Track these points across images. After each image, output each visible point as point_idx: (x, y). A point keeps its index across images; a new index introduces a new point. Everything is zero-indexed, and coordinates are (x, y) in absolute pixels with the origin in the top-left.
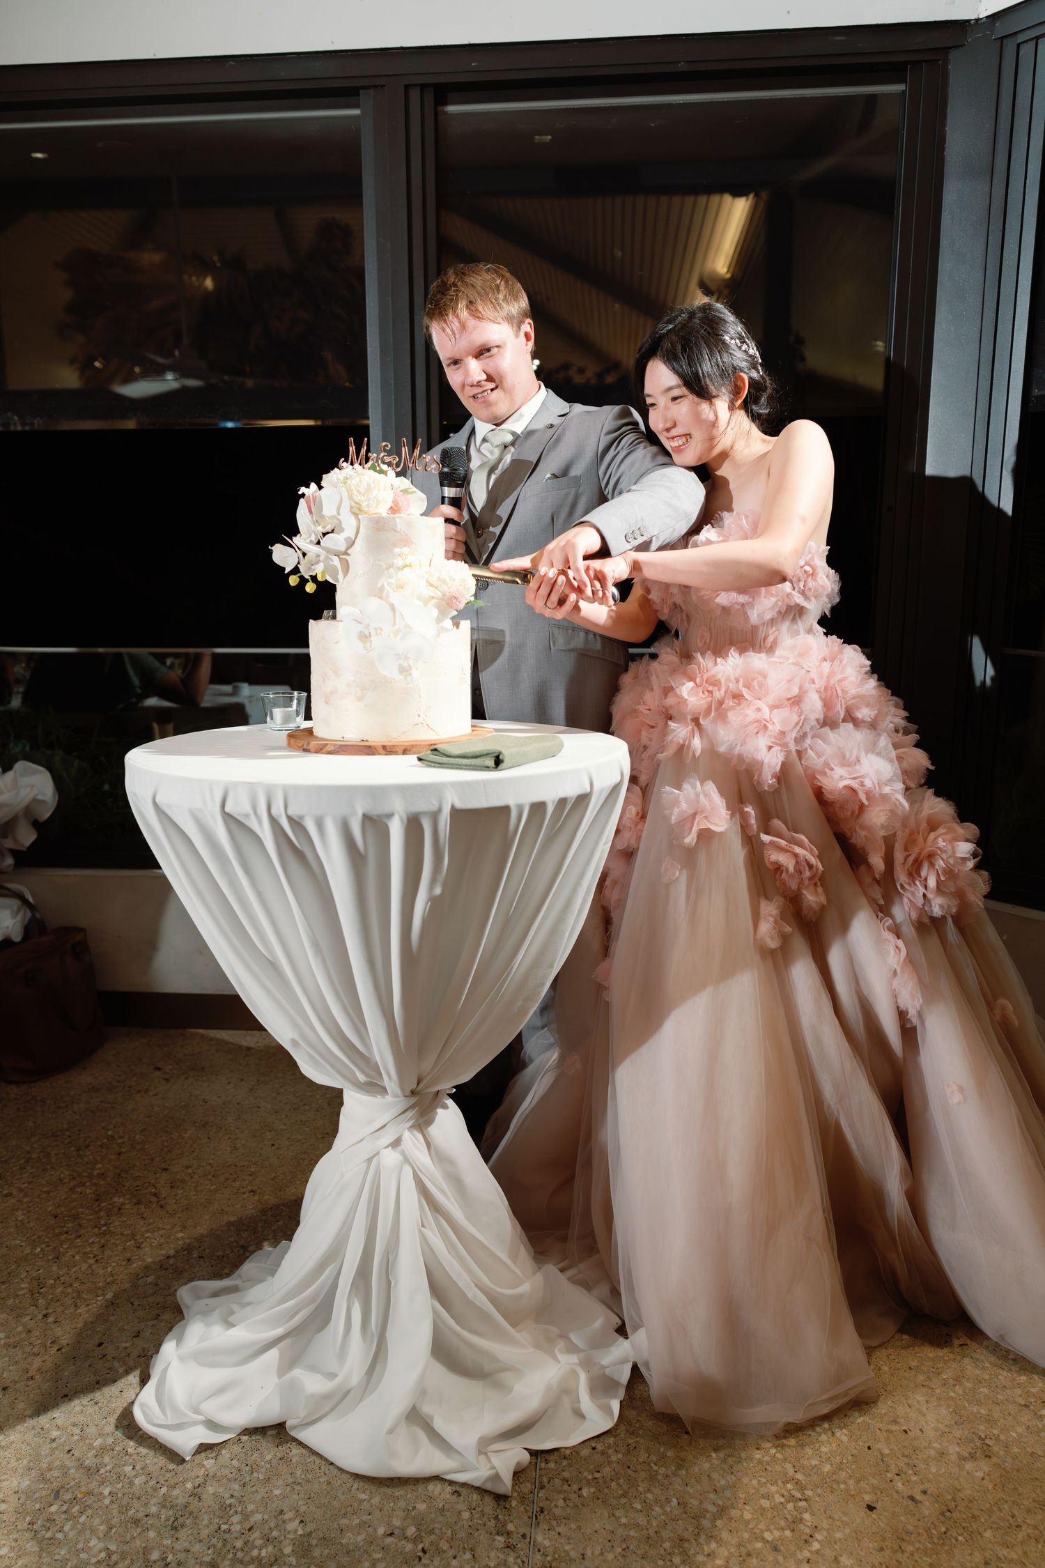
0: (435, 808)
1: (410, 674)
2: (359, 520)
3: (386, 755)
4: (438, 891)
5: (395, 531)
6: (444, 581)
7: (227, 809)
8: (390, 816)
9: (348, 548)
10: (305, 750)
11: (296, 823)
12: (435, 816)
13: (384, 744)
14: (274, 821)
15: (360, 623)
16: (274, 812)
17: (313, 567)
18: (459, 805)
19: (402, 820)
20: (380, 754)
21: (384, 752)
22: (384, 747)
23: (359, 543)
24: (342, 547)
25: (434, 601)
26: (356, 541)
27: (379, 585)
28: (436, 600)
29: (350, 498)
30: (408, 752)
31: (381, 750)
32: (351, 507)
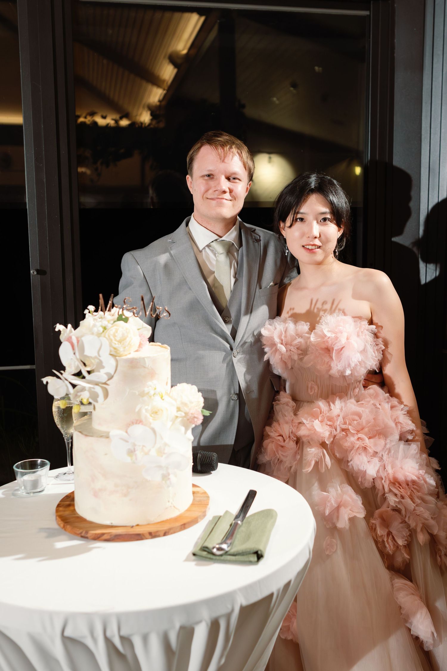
0: (229, 610)
1: (169, 479)
2: (117, 361)
3: (152, 538)
4: (223, 661)
5: (144, 367)
6: (186, 404)
7: (67, 634)
8: (198, 623)
9: (109, 380)
11: (126, 640)
12: (228, 616)
13: (151, 531)
14: (108, 641)
15: (127, 441)
16: (108, 634)
17: (79, 394)
18: (245, 603)
19: (207, 624)
20: (147, 539)
21: (150, 537)
22: (150, 534)
23: (115, 378)
24: (104, 378)
25: (179, 419)
26: (115, 375)
27: (137, 410)
28: (180, 419)
29: (111, 345)
30: (167, 534)
31: (148, 536)
32: (111, 351)
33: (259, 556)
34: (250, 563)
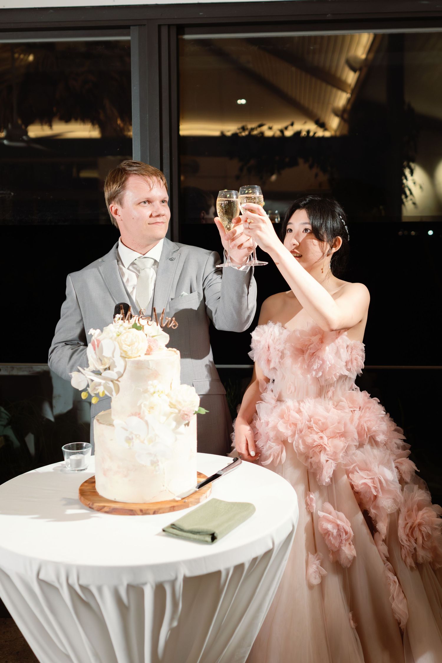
0: (173, 577)
1: (158, 465)
2: (126, 362)
3: (142, 515)
4: (175, 624)
5: (149, 369)
6: (180, 403)
7: (42, 576)
8: (145, 584)
9: (119, 377)
10: (90, 508)
11: (85, 588)
12: (173, 583)
13: (142, 509)
14: (70, 587)
15: (127, 430)
16: (70, 581)
17: (97, 388)
18: (189, 574)
19: (152, 587)
20: (138, 515)
21: (141, 513)
22: (141, 511)
23: (125, 376)
24: (115, 377)
25: (173, 415)
26: (124, 374)
27: (138, 405)
28: (174, 415)
29: (121, 348)
30: (156, 513)
31: (139, 512)
32: (121, 353)
33: (214, 538)
34: (206, 542)
